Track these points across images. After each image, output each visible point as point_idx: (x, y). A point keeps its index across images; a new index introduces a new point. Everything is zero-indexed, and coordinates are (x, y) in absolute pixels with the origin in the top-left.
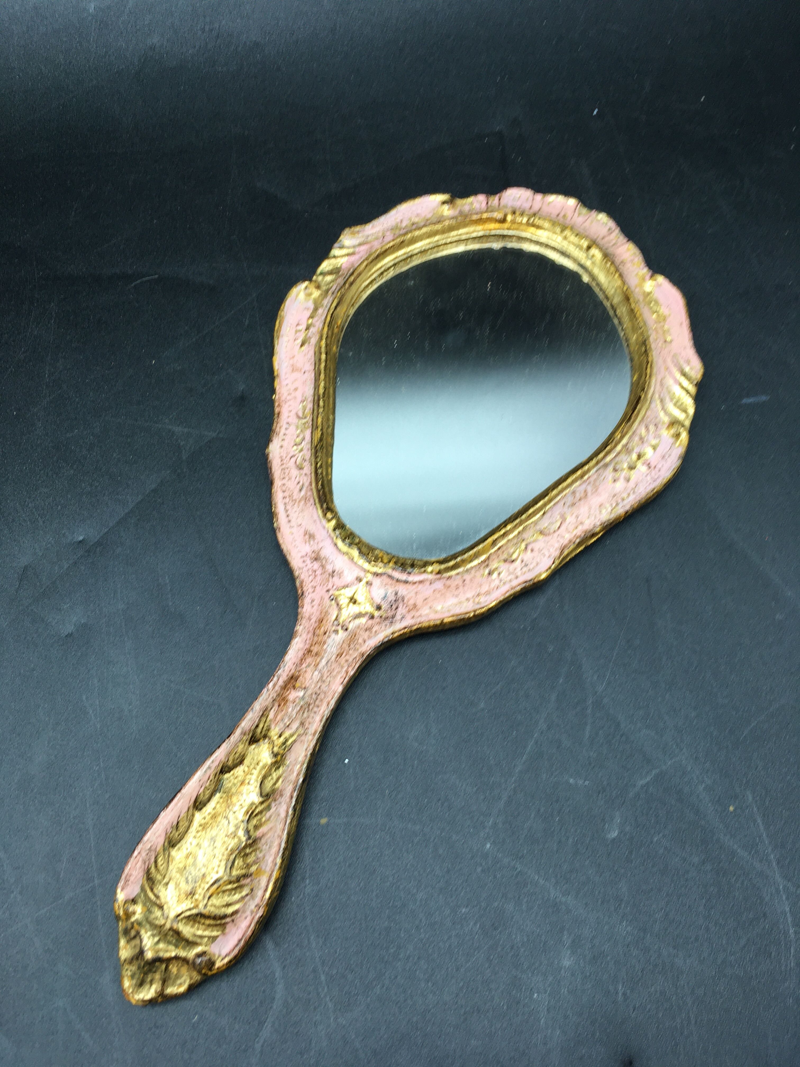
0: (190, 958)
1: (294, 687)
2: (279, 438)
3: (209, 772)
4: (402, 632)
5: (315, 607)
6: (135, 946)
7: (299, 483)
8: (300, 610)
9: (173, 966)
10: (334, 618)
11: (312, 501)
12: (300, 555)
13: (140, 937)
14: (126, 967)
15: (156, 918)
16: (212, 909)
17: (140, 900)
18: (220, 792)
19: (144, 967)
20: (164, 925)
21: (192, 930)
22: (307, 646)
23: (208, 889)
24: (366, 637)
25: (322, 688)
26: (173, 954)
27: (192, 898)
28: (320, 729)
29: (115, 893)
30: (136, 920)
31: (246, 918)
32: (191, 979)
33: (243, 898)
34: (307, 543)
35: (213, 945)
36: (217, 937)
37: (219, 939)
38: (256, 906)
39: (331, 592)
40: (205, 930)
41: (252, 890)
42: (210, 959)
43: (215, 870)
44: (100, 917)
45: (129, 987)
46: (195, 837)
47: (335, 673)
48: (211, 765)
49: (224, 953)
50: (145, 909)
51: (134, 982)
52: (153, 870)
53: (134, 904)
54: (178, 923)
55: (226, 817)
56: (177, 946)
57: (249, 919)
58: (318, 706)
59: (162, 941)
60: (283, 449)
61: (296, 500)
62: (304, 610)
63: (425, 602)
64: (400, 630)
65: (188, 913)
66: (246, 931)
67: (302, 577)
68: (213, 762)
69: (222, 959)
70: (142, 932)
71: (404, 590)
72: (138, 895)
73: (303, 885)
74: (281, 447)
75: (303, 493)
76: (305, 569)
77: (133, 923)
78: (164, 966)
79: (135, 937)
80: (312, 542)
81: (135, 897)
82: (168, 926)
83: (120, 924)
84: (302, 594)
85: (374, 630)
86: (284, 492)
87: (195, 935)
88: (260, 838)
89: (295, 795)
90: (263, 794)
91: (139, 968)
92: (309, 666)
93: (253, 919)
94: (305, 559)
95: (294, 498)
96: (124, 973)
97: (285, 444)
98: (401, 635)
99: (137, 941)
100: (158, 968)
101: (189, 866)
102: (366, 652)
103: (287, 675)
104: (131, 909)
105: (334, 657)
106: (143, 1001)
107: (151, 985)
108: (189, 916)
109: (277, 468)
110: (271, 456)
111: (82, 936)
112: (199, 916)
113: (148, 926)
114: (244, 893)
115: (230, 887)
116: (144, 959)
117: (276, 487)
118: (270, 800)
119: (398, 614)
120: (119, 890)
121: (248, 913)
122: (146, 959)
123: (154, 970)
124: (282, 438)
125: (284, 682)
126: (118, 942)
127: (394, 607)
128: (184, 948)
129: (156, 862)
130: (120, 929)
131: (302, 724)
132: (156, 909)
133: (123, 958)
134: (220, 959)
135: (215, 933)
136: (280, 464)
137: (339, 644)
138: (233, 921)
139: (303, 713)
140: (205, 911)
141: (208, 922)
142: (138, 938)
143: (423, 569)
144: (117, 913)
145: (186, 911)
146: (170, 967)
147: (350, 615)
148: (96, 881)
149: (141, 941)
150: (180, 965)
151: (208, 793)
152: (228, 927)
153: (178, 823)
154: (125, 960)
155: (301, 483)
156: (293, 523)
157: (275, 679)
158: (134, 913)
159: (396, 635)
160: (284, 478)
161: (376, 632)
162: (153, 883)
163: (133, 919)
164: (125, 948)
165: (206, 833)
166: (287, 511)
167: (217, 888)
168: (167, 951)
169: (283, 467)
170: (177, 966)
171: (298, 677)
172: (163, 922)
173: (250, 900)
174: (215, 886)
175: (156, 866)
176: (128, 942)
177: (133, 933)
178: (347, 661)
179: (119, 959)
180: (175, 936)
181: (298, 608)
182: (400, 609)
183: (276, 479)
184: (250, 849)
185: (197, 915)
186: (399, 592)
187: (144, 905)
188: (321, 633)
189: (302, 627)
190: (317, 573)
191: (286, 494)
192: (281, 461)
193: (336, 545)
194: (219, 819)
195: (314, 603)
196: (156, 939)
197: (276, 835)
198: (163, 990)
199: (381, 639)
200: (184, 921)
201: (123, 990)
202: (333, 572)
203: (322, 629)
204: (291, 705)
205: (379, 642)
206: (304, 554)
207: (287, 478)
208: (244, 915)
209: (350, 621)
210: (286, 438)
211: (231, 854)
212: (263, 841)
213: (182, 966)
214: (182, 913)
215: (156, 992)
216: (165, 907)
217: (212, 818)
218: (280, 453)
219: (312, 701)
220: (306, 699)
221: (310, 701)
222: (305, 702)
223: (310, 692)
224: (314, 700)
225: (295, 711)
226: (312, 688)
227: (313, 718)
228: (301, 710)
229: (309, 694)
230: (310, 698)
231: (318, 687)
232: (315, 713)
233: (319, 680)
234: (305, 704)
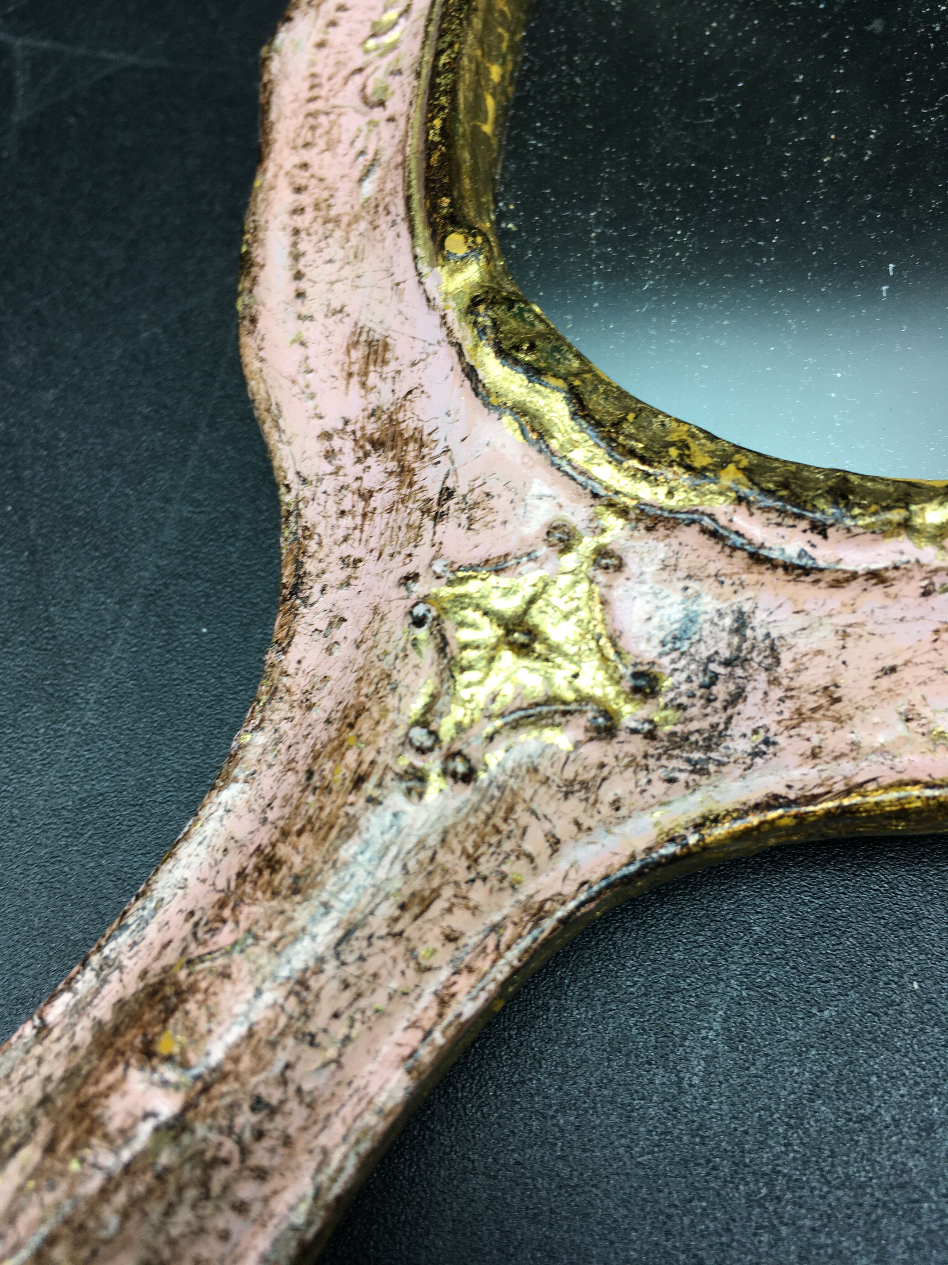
1: (149, 1052)
2: (317, 16)
4: (754, 820)
5: (344, 651)
7: (362, 153)
8: (271, 657)
10: (416, 707)
11: (399, 208)
12: (318, 426)
22: (264, 836)
24: (564, 829)
25: (294, 1075)
34: (355, 380)
39: (419, 589)
47: (379, 999)
58: (261, 1174)
60: (325, 51)
61: (337, 221)
62: (289, 661)
63: (886, 682)
64: (743, 813)
67: (310, 514)
71: (783, 614)
74: (321, 45)
75: (369, 188)
76: (330, 484)
80: (373, 379)
84: (295, 590)
85: (607, 793)
86: (299, 190)
92: (248, 940)
94: (336, 443)
95: (333, 213)
97: (336, 36)
98: (747, 832)
102: (560, 899)
103: (144, 974)
105: (387, 909)
109: (287, 112)
110: (275, 66)
117: (269, 175)
119: (740, 726)
124: (330, 17)
125: (120, 1005)
127: (721, 691)
136: (306, 94)
137: (421, 845)
139: (169, 1210)
143: (896, 515)
147: (496, 707)
155: (370, 156)
156: (311, 306)
159: (721, 831)
160: (306, 145)
161: (616, 805)
166: (296, 257)
169: (312, 107)
171: (182, 994)
178: (451, 938)
181: (266, 642)
182: (747, 708)
183: (277, 147)
186: (760, 617)
188: (339, 780)
189: (261, 738)
190: (373, 503)
191: (305, 199)
192: (312, 87)
193: (471, 373)
195: (338, 634)
199: (640, 845)
202: (447, 494)
203: (351, 757)
205: (632, 858)
206: (332, 422)
207: (321, 144)
209: (491, 738)
210: (342, 22)
218: (313, 64)
219: (229, 1147)
220: (193, 1132)
221: (220, 1145)
222: (190, 1152)
223: (222, 1096)
224: (239, 1142)
225: (120, 1198)
226: (237, 1078)
227: (224, 1236)
228: (158, 1193)
229: (216, 1103)
230: (221, 1131)
231: (278, 1066)
232: (241, 1208)
233: (282, 1034)
234: (181, 1166)
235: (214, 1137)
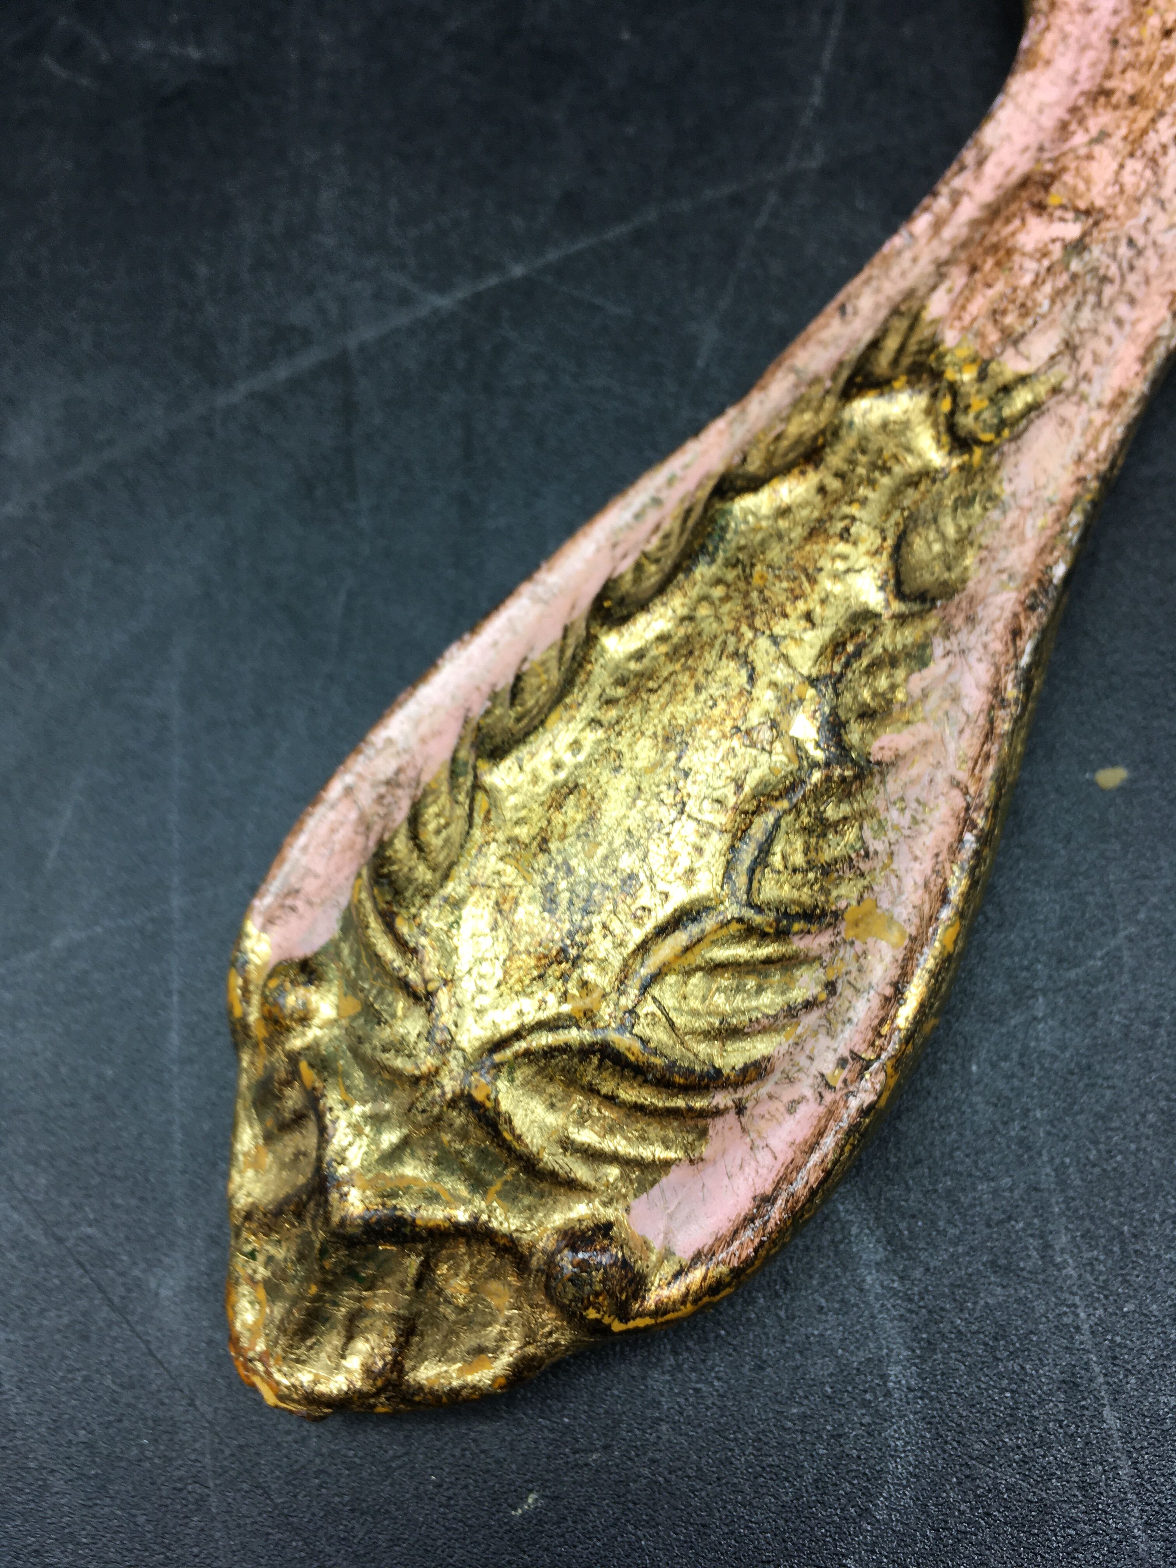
0: (532, 1246)
1: (1040, 208)
3: (652, 518)
6: (299, 1154)
9: (456, 1269)
13: (320, 1117)
14: (252, 1242)
15: (399, 1046)
16: (660, 1036)
17: (332, 971)
18: (713, 561)
19: (323, 1252)
20: (431, 1078)
21: (553, 1119)
22: (1085, 85)
23: (643, 948)
25: (1152, 229)
26: (462, 1216)
27: (564, 977)
28: (1140, 387)
29: (237, 934)
30: (311, 1049)
31: (792, 1107)
32: (529, 1338)
33: (792, 1012)
35: (639, 1205)
36: (666, 1165)
37: (667, 1181)
38: (842, 1063)
40: (611, 1130)
41: (831, 987)
42: (625, 1264)
43: (683, 863)
44: (174, 1038)
45: (253, 1331)
46: (595, 722)
48: (663, 495)
49: (685, 1248)
50: (353, 1006)
51: (278, 1310)
52: (401, 845)
53: (310, 982)
54: (496, 1078)
55: (742, 658)
56: (478, 1184)
57: (809, 1111)
58: (1132, 301)
59: (413, 1155)
65: (545, 1039)
66: (793, 1168)
68: (671, 482)
69: (677, 1275)
70: (333, 1098)
72: (332, 950)
73: (1016, 1019)
77: (293, 1058)
78: (413, 1263)
79: (298, 1119)
81: (317, 954)
82: (449, 1085)
83: (245, 1060)
87: (567, 1145)
88: (883, 768)
89: (1030, 625)
90: (906, 589)
91: (301, 1258)
92: (1103, 136)
93: (831, 1113)
96: (241, 1266)
99: (307, 1139)
100: (385, 1269)
101: (563, 837)
103: (1002, 183)
104: (292, 1000)
106: (312, 1399)
107: (350, 1338)
108: (550, 1052)
111: (98, 1098)
112: (595, 1060)
113: (358, 1076)
114: (798, 994)
115: (742, 952)
116: (327, 1220)
118: (932, 623)
120: (251, 927)
121: (805, 1088)
122: (336, 1219)
123: (366, 1273)
125: (989, 204)
126: (231, 1131)
128: (509, 1196)
129: (414, 820)
130: (244, 1081)
131: (1070, 347)
132: (400, 1006)
133: (242, 1201)
134: (668, 1269)
135: (656, 1152)
138: (740, 1109)
139: (1078, 307)
140: (623, 1041)
141: (629, 1094)
142: (311, 1127)
144: (238, 1011)
145: (541, 1026)
146: (443, 1269)
148: (177, 902)
149: (323, 1134)
150: (483, 1269)
151: (653, 573)
152: (717, 1126)
153: (518, 678)
154: (248, 1216)
157: (942, 203)
158: (304, 1019)
162: (397, 893)
163: (296, 1043)
164: (256, 1164)
165: (646, 710)
167: (687, 949)
168: (433, 1198)
170: (473, 1271)
171: (1056, 176)
172: (427, 1062)
173: (815, 1033)
174: (680, 938)
175: (414, 836)
176: (269, 1138)
177: (293, 1098)
179: (227, 1200)
180: (477, 1133)
184: (838, 806)
185: (585, 1052)
187: (352, 987)
188: (1146, 34)
194: (709, 658)
196: (390, 1138)
197: (941, 777)
198: (397, 1366)
200: (519, 1075)
201: (233, 1340)
204: (1031, 266)
208: (788, 1094)
211: (756, 812)
212: (893, 785)
213: (495, 1274)
214: (517, 1035)
215: (368, 1372)
216: (443, 998)
217: (671, 656)
219: (1113, 271)
220: (1090, 252)
221: (1108, 267)
222: (1089, 267)
223: (1108, 230)
224: (1120, 267)
225: (1047, 288)
226: (1117, 218)
227: (1110, 341)
228: (1071, 291)
229: (1103, 235)
230: (1109, 255)
231: (1142, 220)
232: (1119, 322)
233: (1144, 194)
234: (1086, 274)
235: (1105, 260)
